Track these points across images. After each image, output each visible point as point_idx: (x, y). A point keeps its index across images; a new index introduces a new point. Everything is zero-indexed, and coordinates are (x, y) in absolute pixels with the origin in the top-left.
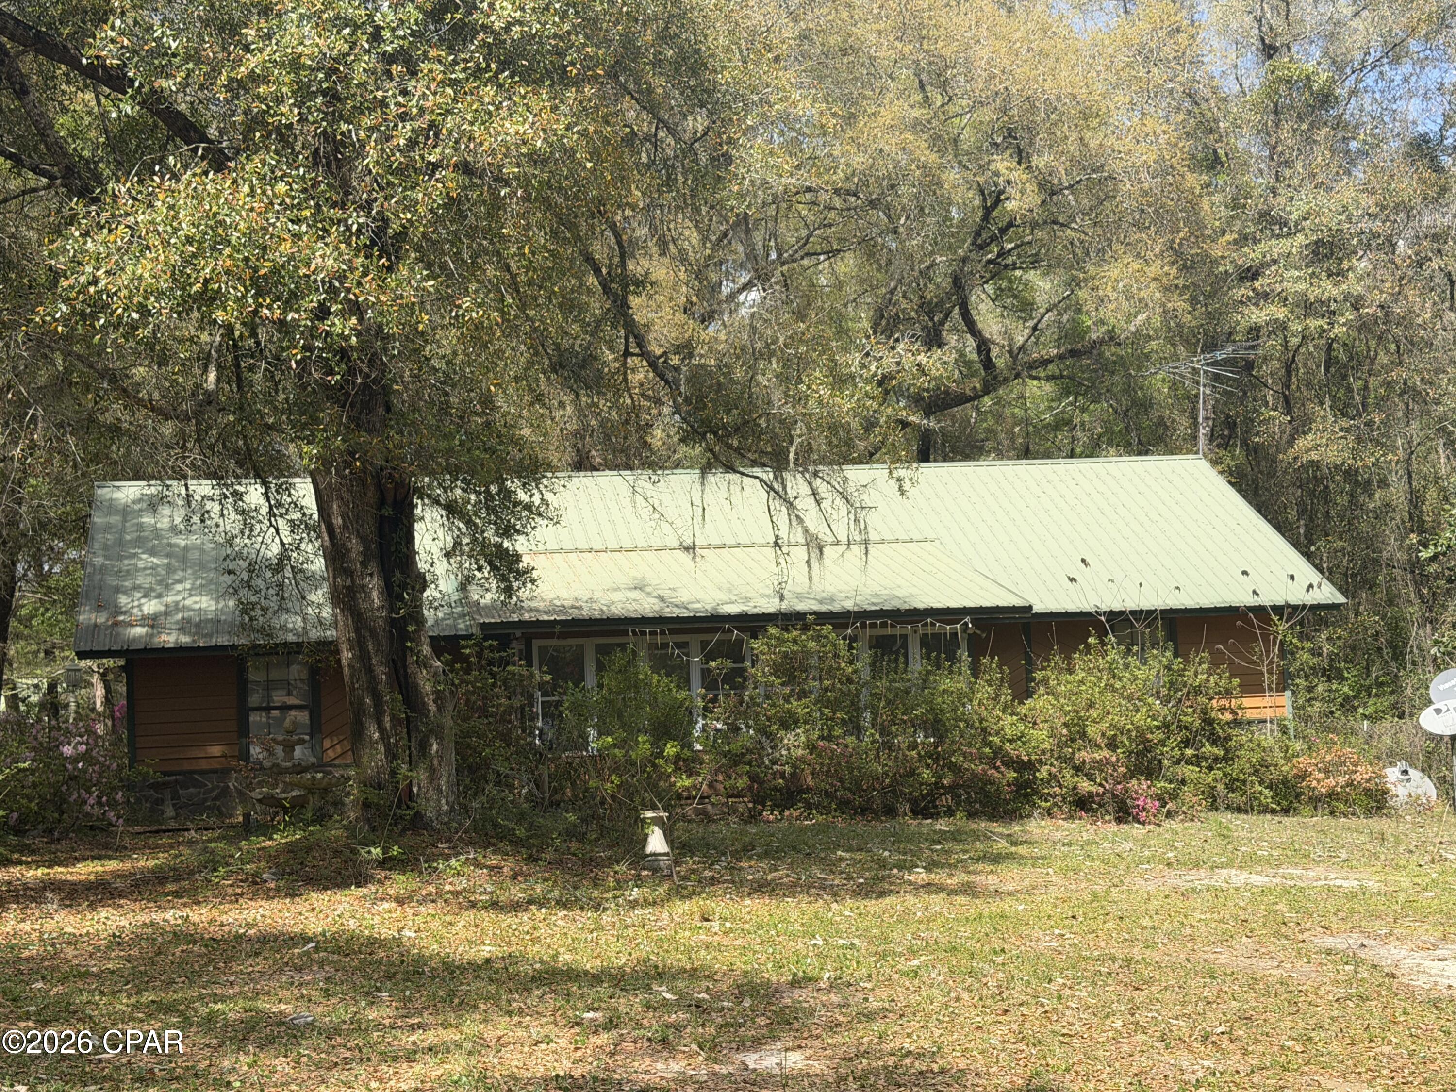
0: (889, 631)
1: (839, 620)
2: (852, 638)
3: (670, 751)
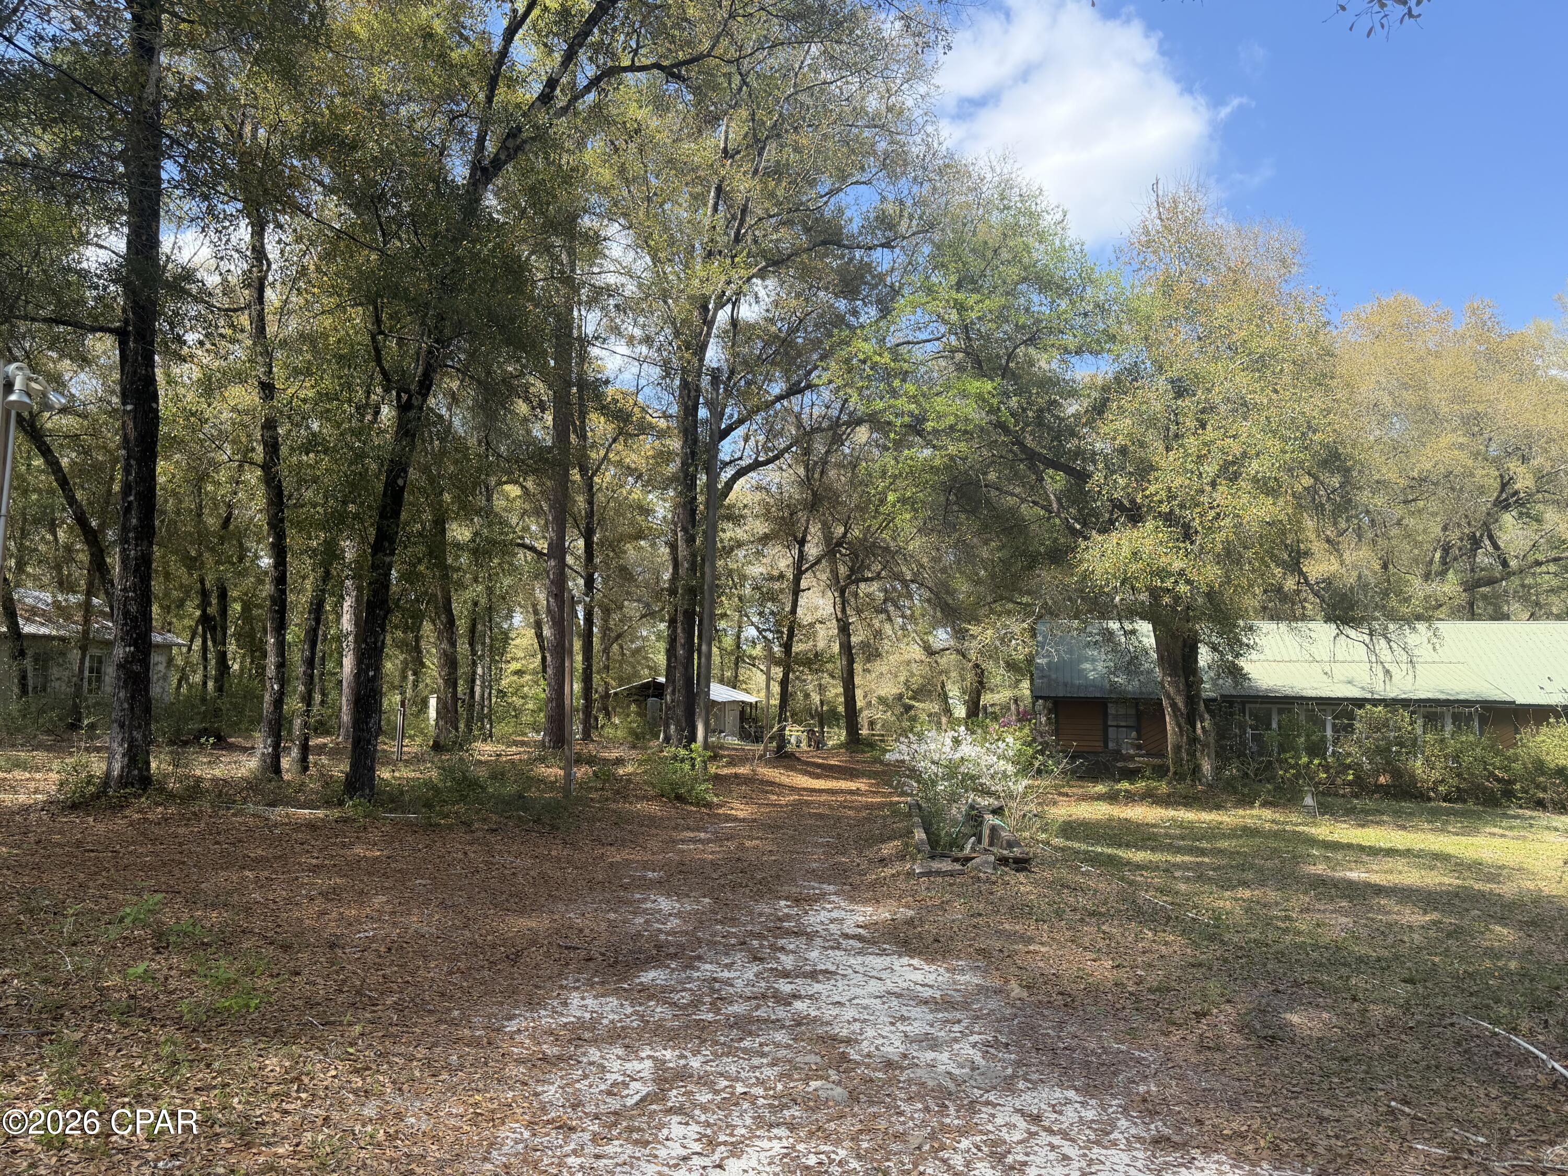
0: (1434, 710)
1: (1405, 703)
2: (1413, 713)
3: (1316, 762)
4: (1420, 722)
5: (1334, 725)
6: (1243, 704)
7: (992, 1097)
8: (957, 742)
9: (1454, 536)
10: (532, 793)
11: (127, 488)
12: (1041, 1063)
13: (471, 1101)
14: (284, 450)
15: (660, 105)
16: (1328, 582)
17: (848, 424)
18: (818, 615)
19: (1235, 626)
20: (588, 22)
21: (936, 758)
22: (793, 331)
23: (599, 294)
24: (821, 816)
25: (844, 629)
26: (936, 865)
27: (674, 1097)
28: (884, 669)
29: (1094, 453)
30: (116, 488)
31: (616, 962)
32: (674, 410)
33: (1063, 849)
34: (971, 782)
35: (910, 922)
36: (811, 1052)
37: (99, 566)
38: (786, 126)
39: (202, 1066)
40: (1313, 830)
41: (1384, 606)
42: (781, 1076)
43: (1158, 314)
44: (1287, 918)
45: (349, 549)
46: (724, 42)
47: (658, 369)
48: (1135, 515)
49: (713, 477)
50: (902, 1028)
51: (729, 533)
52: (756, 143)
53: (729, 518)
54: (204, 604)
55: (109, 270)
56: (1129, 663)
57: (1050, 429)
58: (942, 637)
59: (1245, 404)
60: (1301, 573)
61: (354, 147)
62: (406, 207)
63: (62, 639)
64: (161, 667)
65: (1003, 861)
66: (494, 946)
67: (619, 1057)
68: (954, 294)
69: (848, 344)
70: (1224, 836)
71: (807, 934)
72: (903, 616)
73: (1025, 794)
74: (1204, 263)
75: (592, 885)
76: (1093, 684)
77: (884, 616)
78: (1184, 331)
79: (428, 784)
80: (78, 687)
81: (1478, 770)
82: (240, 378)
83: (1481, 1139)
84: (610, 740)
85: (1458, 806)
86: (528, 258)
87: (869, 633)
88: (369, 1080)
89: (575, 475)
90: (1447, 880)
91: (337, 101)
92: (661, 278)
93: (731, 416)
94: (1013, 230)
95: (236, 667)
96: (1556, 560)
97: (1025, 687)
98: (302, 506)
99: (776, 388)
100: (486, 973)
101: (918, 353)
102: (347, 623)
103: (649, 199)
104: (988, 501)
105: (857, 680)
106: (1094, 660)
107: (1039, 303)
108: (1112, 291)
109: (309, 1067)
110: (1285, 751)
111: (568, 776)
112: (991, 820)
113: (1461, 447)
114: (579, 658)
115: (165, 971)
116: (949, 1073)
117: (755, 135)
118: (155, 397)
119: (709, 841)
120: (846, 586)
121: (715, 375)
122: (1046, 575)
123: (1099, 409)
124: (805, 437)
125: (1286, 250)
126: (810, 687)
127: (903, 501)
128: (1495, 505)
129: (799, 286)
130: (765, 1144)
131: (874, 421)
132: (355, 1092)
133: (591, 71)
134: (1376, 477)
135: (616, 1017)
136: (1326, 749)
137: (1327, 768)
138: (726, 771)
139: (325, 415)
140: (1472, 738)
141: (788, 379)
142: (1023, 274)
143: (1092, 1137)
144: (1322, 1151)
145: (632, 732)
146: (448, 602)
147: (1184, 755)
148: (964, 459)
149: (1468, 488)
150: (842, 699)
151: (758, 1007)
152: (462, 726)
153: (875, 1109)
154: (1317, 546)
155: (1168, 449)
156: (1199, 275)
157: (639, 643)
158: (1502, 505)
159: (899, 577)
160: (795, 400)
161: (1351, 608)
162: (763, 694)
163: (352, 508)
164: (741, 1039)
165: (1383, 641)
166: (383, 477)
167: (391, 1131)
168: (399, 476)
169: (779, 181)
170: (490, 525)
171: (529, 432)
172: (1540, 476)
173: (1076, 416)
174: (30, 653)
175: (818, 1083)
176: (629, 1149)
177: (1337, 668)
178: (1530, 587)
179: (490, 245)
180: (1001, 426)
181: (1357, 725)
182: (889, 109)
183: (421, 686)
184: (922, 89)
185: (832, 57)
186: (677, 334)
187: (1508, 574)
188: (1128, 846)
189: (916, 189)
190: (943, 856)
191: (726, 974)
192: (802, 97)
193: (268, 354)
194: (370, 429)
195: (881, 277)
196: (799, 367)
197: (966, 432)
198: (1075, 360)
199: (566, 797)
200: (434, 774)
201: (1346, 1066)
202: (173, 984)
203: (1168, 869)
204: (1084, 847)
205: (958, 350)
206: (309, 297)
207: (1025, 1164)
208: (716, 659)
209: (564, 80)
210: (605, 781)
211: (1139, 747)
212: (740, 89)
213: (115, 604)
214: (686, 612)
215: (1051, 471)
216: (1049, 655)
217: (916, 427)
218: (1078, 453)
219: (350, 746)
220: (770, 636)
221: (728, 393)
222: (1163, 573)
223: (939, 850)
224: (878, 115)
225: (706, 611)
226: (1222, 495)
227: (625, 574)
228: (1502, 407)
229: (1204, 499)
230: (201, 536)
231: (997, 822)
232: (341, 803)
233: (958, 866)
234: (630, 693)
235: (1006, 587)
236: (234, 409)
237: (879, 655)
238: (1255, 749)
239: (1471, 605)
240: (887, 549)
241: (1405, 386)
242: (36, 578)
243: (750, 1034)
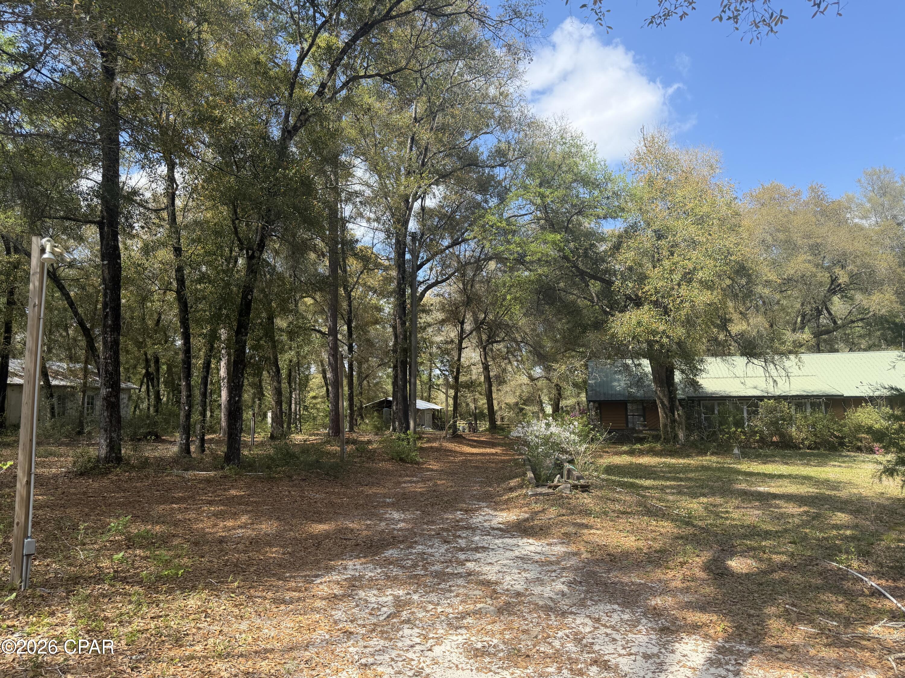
0: (800, 401)
1: (785, 398)
2: (789, 403)
3: (739, 430)
4: (793, 408)
5: (748, 411)
6: (699, 401)
7: (574, 609)
8: (548, 425)
9: (808, 309)
10: (324, 460)
11: (105, 306)
12: (599, 591)
13: (298, 620)
14: (187, 283)
15: (381, 96)
16: (742, 334)
17: (485, 260)
18: (472, 361)
19: (694, 360)
20: (341, 53)
21: (537, 434)
22: (453, 212)
23: (351, 196)
24: (477, 467)
25: (486, 368)
26: (539, 490)
27: (405, 615)
28: (508, 389)
29: (615, 271)
30: (99, 306)
31: (371, 546)
32: (392, 255)
33: (606, 480)
34: (557, 446)
35: (526, 520)
36: (476, 589)
37: (91, 347)
38: (447, 105)
39: (154, 606)
40: (739, 467)
41: (772, 347)
42: (462, 602)
43: (646, 197)
44: (727, 512)
45: (223, 333)
46: (413, 62)
47: (383, 234)
48: (638, 303)
49: (414, 291)
50: (524, 575)
51: (424, 319)
52: (431, 114)
53: (424, 311)
54: (147, 367)
55: (94, 191)
56: (638, 381)
57: (591, 259)
58: (538, 371)
59: (694, 242)
60: (727, 330)
61: (220, 121)
62: (249, 152)
63: (72, 387)
64: (125, 401)
65: (575, 487)
66: (306, 539)
67: (375, 595)
68: (538, 189)
69: (484, 217)
70: (692, 471)
71: (472, 528)
72: (517, 361)
73: (585, 452)
74: (669, 168)
75: (357, 507)
76: (619, 393)
77: (507, 361)
78: (660, 205)
79: (270, 457)
80: (82, 413)
81: (825, 432)
82: (164, 245)
83: (835, 623)
84: (364, 431)
85: (815, 451)
86: (313, 178)
87: (499, 370)
88: (243, 611)
89: (342, 291)
90: (811, 490)
91: (211, 98)
92: (383, 186)
93: (423, 258)
94: (568, 155)
95: (165, 399)
96: (862, 320)
97: (583, 397)
98: (198, 312)
99: (446, 242)
100: (303, 553)
101: (521, 221)
102: (223, 372)
103: (376, 145)
104: (560, 298)
105: (494, 396)
106: (619, 380)
107: (584, 193)
108: (622, 185)
109: (211, 604)
110: (722, 425)
111: (343, 449)
112: (567, 466)
113: (809, 262)
114: (346, 389)
115: (133, 557)
116: (551, 598)
117: (431, 110)
118: (119, 257)
119: (418, 482)
120: (486, 346)
121: (414, 236)
122: (591, 336)
123: (617, 247)
124: (462, 267)
125: (713, 161)
126: (469, 400)
127: (515, 299)
128: (828, 291)
129: (456, 188)
130: (454, 638)
131: (499, 258)
132: (236, 617)
133: (343, 78)
134: (765, 278)
135: (373, 574)
136: (744, 424)
137: (745, 433)
138: (426, 445)
139: (209, 264)
140: (821, 415)
141: (452, 238)
142: (574, 177)
143: (628, 629)
144: (750, 632)
145: (375, 427)
146: (276, 360)
147: (669, 430)
148: (547, 276)
149: (813, 283)
150: (486, 406)
151: (447, 567)
152: (285, 426)
153: (512, 618)
154: (735, 316)
155: (654, 267)
156: (667, 175)
157: (378, 380)
158: (833, 291)
159: (515, 340)
160: (457, 248)
161: (754, 348)
162: (444, 404)
163: (224, 312)
164: (439, 584)
165: (772, 365)
166: (240, 295)
167: (256, 637)
168: (248, 294)
169: (444, 134)
170: (297, 319)
171: (316, 270)
172: (852, 276)
173: (605, 251)
174: (55, 395)
175: (482, 605)
176: (382, 642)
177: (748, 380)
178: (849, 335)
179: (293, 171)
180: (565, 258)
181: (760, 410)
182: (501, 94)
183: (263, 406)
184: (518, 83)
185: (470, 67)
186: (393, 215)
187: (837, 328)
188: (641, 478)
189: (516, 135)
190: (543, 486)
191: (430, 550)
192: (455, 89)
193: (177, 232)
194: (233, 270)
195: (500, 183)
196: (458, 231)
197: (547, 262)
198: (603, 222)
199: (342, 461)
200: (272, 451)
201: (761, 588)
202: (137, 564)
203: (663, 489)
204: (618, 479)
205: (541, 219)
206: (199, 202)
207: (593, 644)
208: (419, 387)
209: (329, 84)
210: (362, 452)
211: (645, 426)
212: (422, 86)
213: (101, 367)
214: (402, 362)
215: (593, 281)
216: (595, 378)
217: (521, 260)
218: (607, 271)
219: (226, 439)
220: (447, 373)
221: (421, 245)
222: (654, 333)
223: (541, 482)
224: (495, 97)
225: (413, 361)
226: (683, 291)
227: (369, 343)
228: (830, 240)
229: (674, 293)
230: (145, 330)
231: (571, 467)
232: (223, 468)
233: (551, 491)
234: (374, 406)
235: (571, 343)
236: (161, 262)
237: (505, 382)
238: (706, 425)
239: (818, 345)
240: (508, 325)
241: (778, 230)
242: (58, 355)
243: (444, 581)
